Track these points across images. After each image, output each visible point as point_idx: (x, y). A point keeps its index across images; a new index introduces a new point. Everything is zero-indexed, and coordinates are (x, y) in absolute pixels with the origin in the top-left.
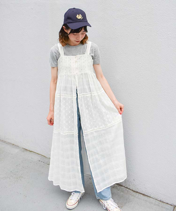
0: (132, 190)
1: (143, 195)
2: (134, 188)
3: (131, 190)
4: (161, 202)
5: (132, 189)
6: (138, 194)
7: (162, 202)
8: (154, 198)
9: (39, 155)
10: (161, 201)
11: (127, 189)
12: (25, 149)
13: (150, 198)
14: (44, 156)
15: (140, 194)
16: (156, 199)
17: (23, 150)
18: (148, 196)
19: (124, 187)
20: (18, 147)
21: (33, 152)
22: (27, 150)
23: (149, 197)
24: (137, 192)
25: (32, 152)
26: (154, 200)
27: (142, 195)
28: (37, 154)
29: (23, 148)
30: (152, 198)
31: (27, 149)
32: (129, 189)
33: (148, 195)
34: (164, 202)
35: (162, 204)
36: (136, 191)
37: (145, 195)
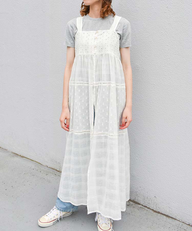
0: (153, 210)
1: (167, 216)
2: (155, 207)
3: (150, 209)
4: (190, 226)
5: (152, 208)
6: (159, 215)
8: (180, 220)
9: (33, 162)
10: (189, 225)
11: (146, 209)
12: (15, 154)
14: (39, 163)
15: (163, 215)
16: (183, 222)
17: (12, 154)
18: (173, 218)
19: (141, 205)
20: (5, 150)
21: (26, 158)
22: (18, 155)
23: (175, 219)
24: (159, 213)
25: (24, 157)
26: (181, 223)
27: (165, 217)
28: (30, 160)
29: (13, 152)
30: (178, 221)
31: (18, 153)
32: (149, 208)
33: (173, 217)
36: (157, 210)
37: (169, 217)
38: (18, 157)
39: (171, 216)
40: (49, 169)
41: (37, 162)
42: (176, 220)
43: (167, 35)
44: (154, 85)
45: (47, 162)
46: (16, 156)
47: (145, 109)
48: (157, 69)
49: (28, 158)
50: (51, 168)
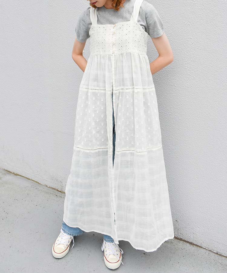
1: (191, 243)
4: (218, 255)
6: (182, 242)
7: (220, 255)
8: (207, 249)
9: (29, 180)
10: (217, 253)
12: (8, 171)
13: (201, 249)
14: (37, 182)
15: (186, 243)
16: (210, 251)
17: (4, 172)
18: (198, 246)
21: (20, 176)
22: (11, 172)
23: (200, 247)
25: (18, 175)
26: (208, 251)
27: (188, 244)
28: (26, 179)
29: (4, 170)
30: (204, 249)
31: (10, 171)
33: (197, 244)
34: (223, 256)
35: (220, 258)
36: (179, 237)
37: (193, 244)
38: (10, 175)
39: (196, 244)
40: (49, 188)
41: (33, 181)
42: (202, 248)
43: (190, 26)
44: (175, 86)
45: (46, 180)
46: (8, 173)
47: (163, 115)
48: (178, 66)
49: (23, 176)
50: (52, 188)
